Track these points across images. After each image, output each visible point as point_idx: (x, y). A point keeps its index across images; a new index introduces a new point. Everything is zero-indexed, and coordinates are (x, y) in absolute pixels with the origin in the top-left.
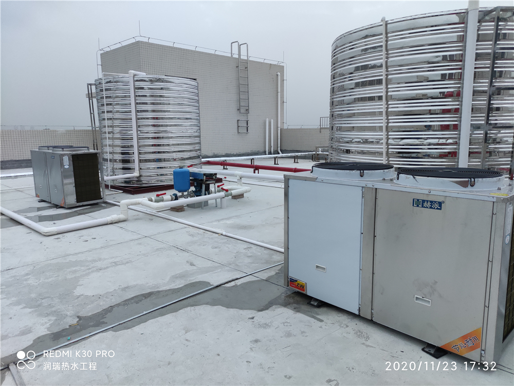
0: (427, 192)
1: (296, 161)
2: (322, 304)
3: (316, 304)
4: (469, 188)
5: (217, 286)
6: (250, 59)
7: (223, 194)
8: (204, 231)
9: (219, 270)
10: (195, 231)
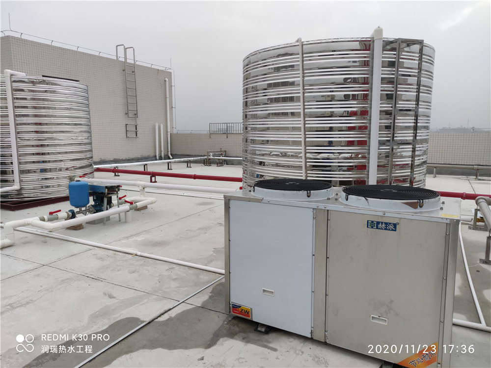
0: (381, 214)
1: (189, 166)
2: (270, 330)
3: (263, 330)
4: (419, 210)
5: (149, 323)
6: (137, 63)
7: (127, 207)
8: (115, 252)
9: (146, 301)
10: (103, 253)
